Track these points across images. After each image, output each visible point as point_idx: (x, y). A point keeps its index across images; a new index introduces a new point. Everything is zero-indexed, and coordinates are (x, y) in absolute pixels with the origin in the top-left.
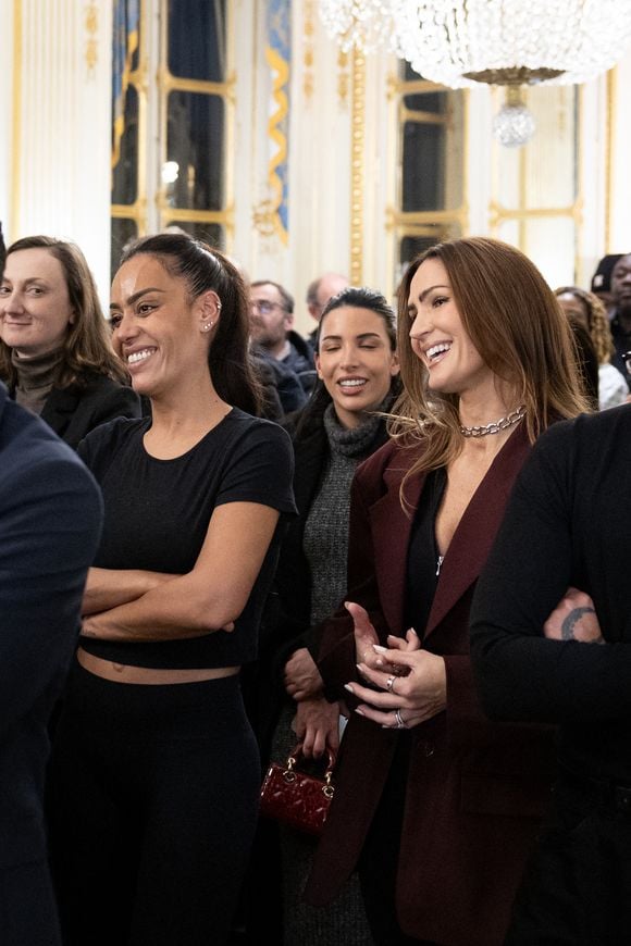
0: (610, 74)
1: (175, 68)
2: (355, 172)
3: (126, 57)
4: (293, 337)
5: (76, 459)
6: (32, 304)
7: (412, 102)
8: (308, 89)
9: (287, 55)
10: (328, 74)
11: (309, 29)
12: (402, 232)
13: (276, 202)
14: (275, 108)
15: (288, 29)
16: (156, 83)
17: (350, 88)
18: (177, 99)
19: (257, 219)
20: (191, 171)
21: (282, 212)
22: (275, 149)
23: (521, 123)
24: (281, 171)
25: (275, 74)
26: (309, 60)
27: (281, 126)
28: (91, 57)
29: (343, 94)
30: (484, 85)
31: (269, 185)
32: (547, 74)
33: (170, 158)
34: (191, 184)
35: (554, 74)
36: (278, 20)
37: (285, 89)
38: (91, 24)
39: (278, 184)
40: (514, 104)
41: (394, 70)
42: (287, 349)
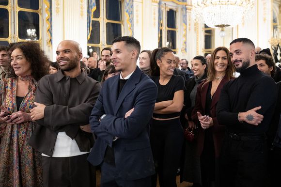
0: (238, 26)
1: (168, 26)
2: (197, 43)
3: (160, 25)
4: (188, 68)
5: (153, 82)
6: (144, 61)
7: (206, 32)
8: (190, 30)
9: (186, 24)
10: (193, 27)
11: (190, 20)
12: (205, 52)
13: (185, 47)
14: (184, 33)
15: (186, 20)
16: (165, 29)
17: (196, 29)
18: (168, 31)
19: (182, 50)
20: (171, 43)
21: (186, 49)
22: (184, 39)
23: (224, 34)
24: (185, 43)
25: (184, 27)
26: (190, 25)
27: (185, 36)
28: (155, 24)
29: (195, 30)
30: (218, 28)
31: (183, 45)
32: (228, 25)
33: (168, 41)
34: (171, 45)
35: (229, 25)
36: (184, 19)
37: (186, 29)
38: (155, 19)
39: (185, 45)
40: (222, 30)
41: (203, 26)
42: (187, 70)
